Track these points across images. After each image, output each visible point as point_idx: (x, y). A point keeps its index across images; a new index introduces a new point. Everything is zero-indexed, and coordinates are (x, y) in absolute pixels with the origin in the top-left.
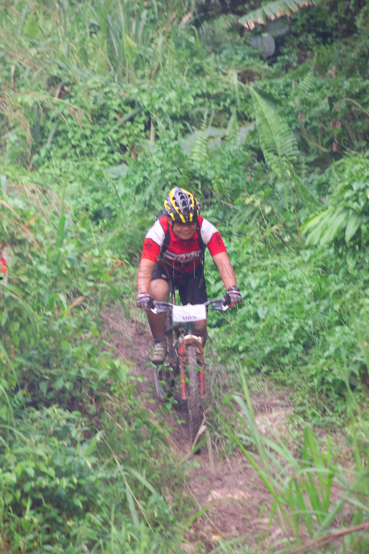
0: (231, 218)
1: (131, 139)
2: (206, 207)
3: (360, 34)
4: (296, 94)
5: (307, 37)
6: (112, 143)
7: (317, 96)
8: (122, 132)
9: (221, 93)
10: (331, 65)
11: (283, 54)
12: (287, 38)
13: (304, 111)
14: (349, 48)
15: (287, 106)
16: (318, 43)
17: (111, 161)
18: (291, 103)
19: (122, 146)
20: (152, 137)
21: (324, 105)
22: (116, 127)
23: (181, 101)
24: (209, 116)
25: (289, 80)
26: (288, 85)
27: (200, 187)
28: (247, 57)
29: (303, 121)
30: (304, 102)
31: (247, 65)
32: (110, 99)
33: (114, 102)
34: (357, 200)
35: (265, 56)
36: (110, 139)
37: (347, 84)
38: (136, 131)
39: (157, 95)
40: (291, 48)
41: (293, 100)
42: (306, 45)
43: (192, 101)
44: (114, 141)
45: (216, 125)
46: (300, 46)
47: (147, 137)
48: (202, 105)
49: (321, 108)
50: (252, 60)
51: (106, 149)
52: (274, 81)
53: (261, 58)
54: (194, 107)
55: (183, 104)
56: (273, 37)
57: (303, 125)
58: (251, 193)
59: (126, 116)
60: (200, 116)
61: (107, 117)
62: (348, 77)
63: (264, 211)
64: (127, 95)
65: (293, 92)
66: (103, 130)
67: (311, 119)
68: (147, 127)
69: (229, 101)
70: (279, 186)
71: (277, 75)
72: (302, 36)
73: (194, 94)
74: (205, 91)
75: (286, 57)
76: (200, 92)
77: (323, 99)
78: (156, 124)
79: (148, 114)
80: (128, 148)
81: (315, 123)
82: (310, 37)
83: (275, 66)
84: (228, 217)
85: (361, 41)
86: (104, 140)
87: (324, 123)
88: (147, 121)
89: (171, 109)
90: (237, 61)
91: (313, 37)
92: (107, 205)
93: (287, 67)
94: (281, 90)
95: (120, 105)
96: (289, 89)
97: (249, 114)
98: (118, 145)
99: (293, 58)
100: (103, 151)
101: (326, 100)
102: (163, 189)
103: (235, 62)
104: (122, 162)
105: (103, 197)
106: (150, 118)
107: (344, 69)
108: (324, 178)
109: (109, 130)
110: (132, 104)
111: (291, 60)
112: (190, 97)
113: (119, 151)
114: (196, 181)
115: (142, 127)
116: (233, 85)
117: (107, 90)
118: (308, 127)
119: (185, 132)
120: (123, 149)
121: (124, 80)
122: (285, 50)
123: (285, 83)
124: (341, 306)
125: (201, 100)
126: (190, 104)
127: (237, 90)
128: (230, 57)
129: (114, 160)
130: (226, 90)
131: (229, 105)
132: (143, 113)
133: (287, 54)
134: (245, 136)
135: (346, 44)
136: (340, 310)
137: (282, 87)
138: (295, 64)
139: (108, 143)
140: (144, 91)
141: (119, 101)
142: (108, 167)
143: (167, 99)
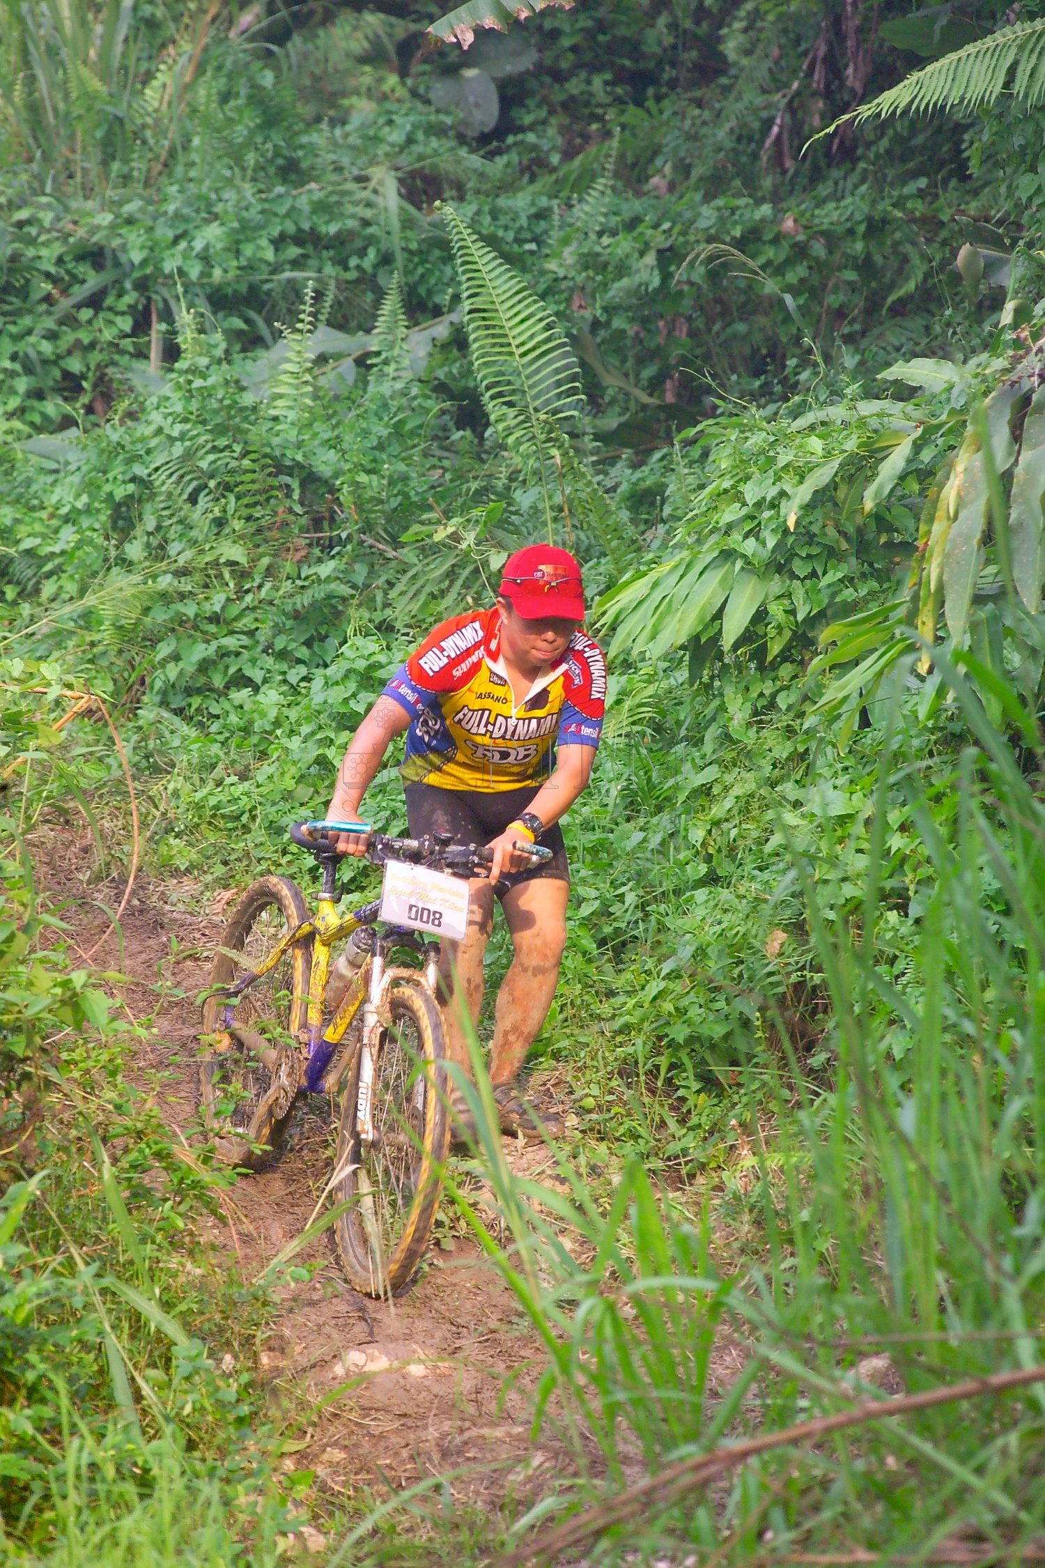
0: (391, 584)
1: (95, 357)
2: (317, 551)
3: (736, 77)
4: (565, 241)
5: (589, 82)
6: (38, 369)
7: (624, 245)
8: (69, 337)
9: (351, 234)
10: (659, 162)
11: (522, 129)
12: (532, 84)
13: (590, 285)
14: (707, 115)
15: (543, 272)
16: (619, 100)
17: (37, 419)
18: (552, 265)
19: (67, 375)
20: (155, 352)
21: (646, 272)
22: (49, 323)
23: (238, 253)
24: (319, 296)
25: (544, 202)
26: (541, 215)
27: (296, 496)
28: (420, 135)
29: (587, 314)
30: (590, 262)
31: (421, 158)
32: (32, 241)
33: (44, 252)
34: (754, 533)
35: (471, 133)
36: (33, 354)
37: (708, 216)
38: (108, 335)
39: (170, 234)
40: (543, 113)
41: (558, 255)
42: (587, 104)
43: (269, 255)
44: (45, 362)
45: (340, 323)
46: (569, 105)
47: (142, 354)
48: (296, 264)
49: (637, 279)
50: (434, 143)
51: (22, 384)
52: (502, 202)
53: (462, 139)
54: (276, 269)
55: (243, 262)
56: (494, 79)
57: (587, 328)
58: (448, 514)
59: (80, 293)
60: (292, 296)
61: (24, 293)
62: (708, 197)
63: (486, 563)
64: (81, 232)
65: (556, 234)
66: (13, 329)
67: (609, 310)
68: (142, 325)
69: (372, 254)
70: (524, 499)
71: (507, 187)
72: (574, 81)
73: (276, 233)
74: (306, 226)
75: (531, 137)
76: (290, 228)
77: (642, 254)
78: (167, 316)
79: (142, 285)
80: (85, 384)
81: (618, 323)
82: (597, 82)
83: (501, 161)
84: (381, 581)
85: (739, 98)
86: (14, 357)
87: (645, 321)
88: (140, 307)
89: (210, 275)
90: (392, 145)
91: (606, 83)
92: (27, 544)
93: (534, 167)
94: (521, 228)
95: (60, 261)
96: (543, 224)
97: (430, 292)
98: (57, 373)
99: (549, 139)
100: (13, 392)
101: (650, 259)
102: (193, 500)
103: (388, 149)
104: (67, 422)
105: (17, 521)
106: (149, 299)
107: (696, 173)
108: (647, 475)
109: (29, 332)
110: (95, 256)
111: (545, 145)
112: (264, 242)
113: (58, 390)
114: (286, 479)
115: (126, 324)
116: (386, 210)
117: (23, 214)
118: (602, 333)
119: (251, 342)
120: (70, 385)
121: (69, 189)
122: (528, 120)
123: (533, 210)
124: (709, 832)
125: (293, 251)
126: (262, 260)
127: (395, 225)
128: (371, 132)
129: (45, 416)
130: (366, 223)
131: (375, 266)
132: (128, 285)
133: (531, 128)
134: (422, 353)
135: (699, 103)
136: (704, 844)
137: (524, 222)
138: (555, 159)
139: (28, 370)
140: (130, 221)
141: (57, 249)
142: (29, 436)
143: (198, 245)
